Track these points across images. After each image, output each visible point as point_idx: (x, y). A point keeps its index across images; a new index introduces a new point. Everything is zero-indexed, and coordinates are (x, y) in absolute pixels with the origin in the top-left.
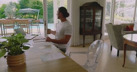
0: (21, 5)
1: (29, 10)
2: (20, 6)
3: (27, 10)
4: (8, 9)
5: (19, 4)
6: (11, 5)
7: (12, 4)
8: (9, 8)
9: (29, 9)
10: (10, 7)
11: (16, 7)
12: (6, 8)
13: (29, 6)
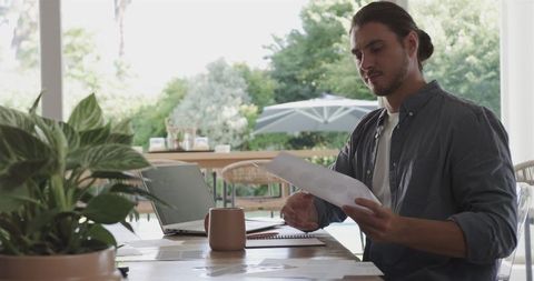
0: (282, 79)
1: (333, 110)
2: (272, 84)
3: (320, 110)
4: (195, 108)
5: (265, 74)
6: (218, 80)
7: (225, 73)
8: (204, 102)
9: (328, 101)
10: (211, 93)
11: (249, 91)
12: (186, 104)
13: (333, 79)
